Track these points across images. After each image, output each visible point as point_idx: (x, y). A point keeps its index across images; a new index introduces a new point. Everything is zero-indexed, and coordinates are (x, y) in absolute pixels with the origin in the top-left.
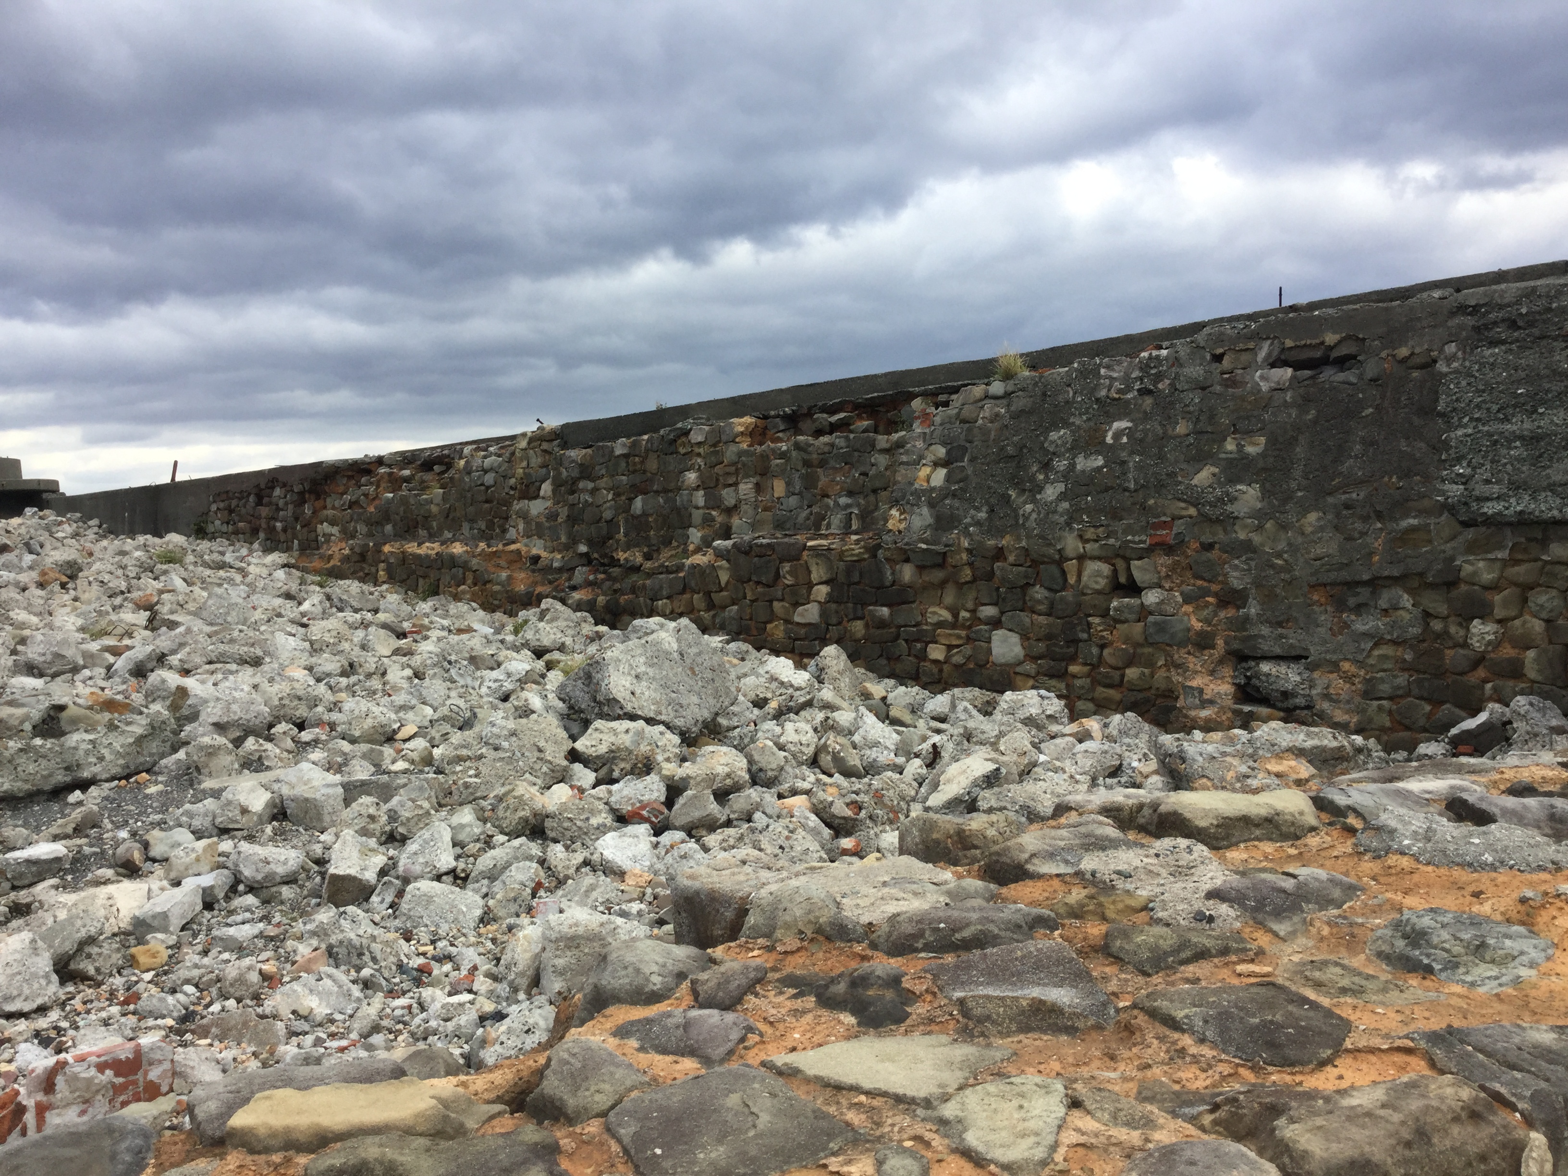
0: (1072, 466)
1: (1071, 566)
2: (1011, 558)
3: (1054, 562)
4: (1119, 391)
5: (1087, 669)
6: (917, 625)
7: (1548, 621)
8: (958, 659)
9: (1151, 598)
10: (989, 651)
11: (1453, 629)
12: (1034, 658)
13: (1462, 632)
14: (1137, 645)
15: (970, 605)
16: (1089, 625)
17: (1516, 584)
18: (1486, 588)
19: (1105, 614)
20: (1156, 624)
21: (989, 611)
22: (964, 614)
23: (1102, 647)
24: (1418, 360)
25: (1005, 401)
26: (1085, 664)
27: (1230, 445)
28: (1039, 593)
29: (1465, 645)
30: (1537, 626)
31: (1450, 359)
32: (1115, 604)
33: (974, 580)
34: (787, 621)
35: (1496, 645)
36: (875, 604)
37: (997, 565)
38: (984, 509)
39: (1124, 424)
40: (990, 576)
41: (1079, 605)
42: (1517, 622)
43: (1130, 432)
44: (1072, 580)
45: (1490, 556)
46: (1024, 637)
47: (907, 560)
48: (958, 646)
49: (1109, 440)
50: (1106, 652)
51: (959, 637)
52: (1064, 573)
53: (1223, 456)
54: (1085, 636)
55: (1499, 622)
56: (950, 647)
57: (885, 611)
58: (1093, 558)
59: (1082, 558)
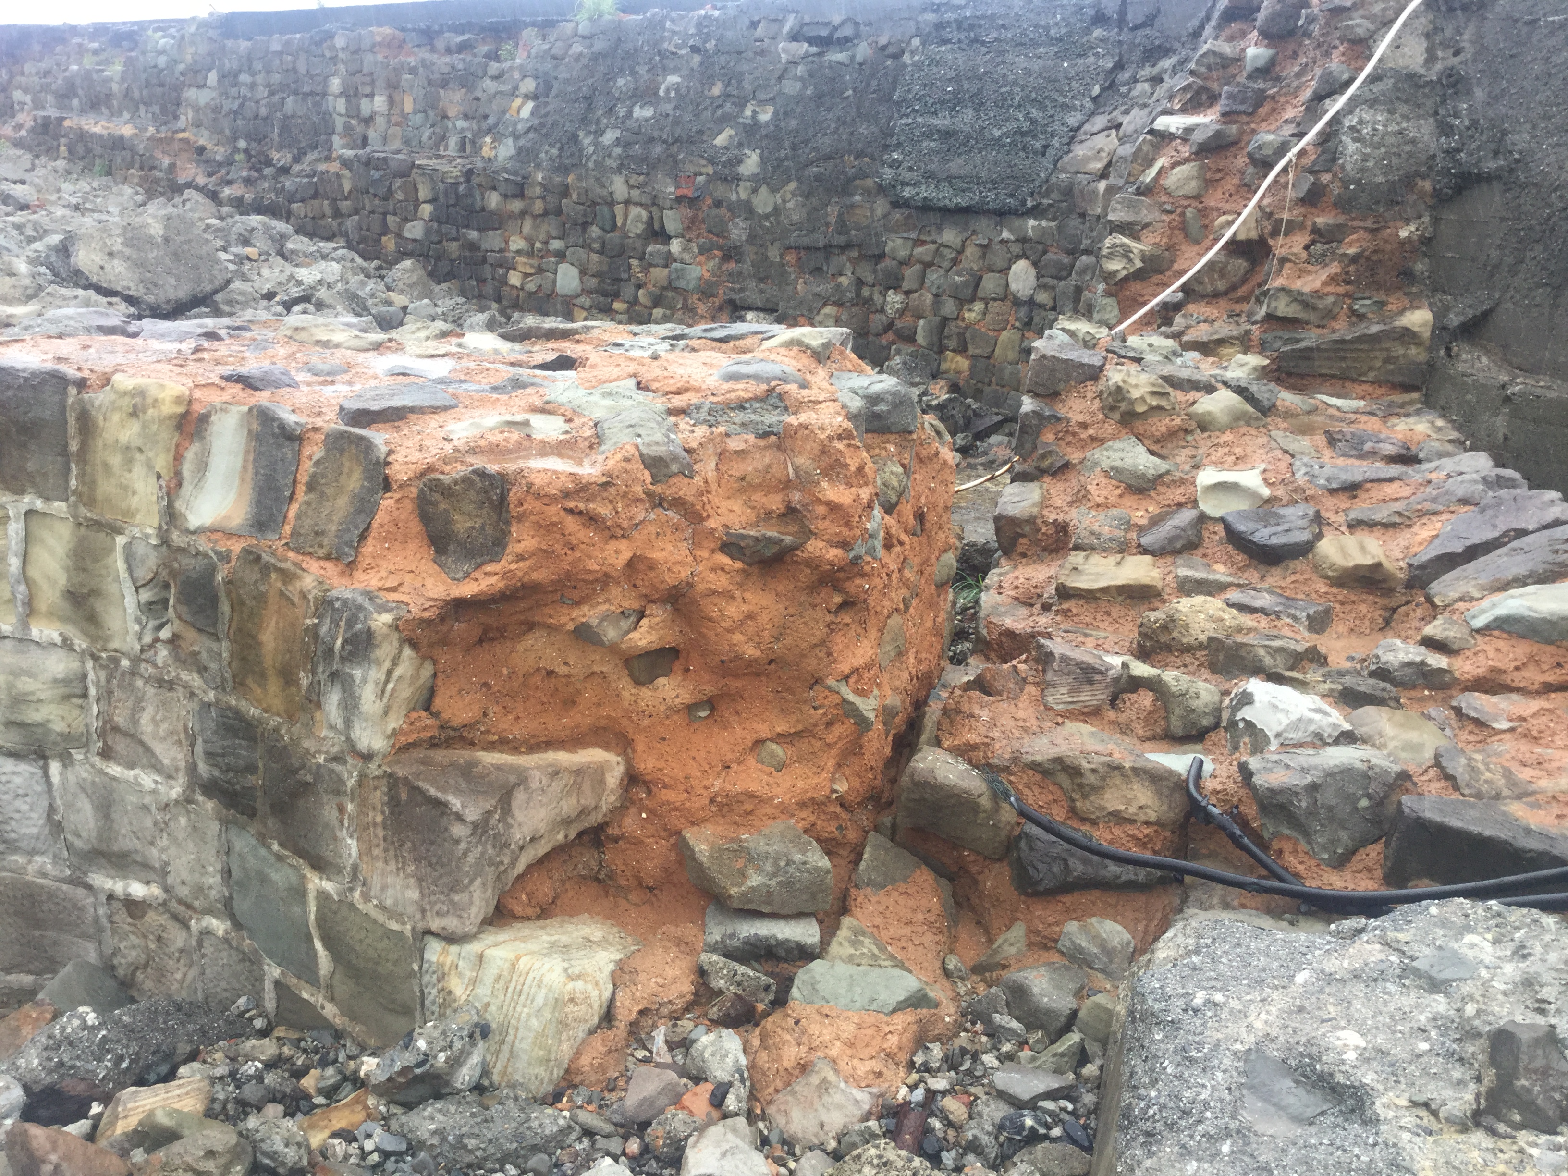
0: (630, 113)
1: (619, 210)
2: (575, 196)
3: (606, 203)
4: (676, 46)
5: (625, 306)
6: (501, 251)
7: (936, 296)
8: (531, 287)
9: (675, 246)
10: (554, 282)
11: (877, 297)
12: (589, 292)
13: (881, 300)
14: (664, 288)
15: (542, 236)
16: (630, 267)
17: (920, 262)
18: (901, 263)
19: (642, 259)
20: (676, 270)
21: (556, 245)
22: (538, 245)
23: (639, 287)
24: (891, 50)
25: (588, 42)
26: (624, 302)
27: (748, 112)
28: (595, 231)
29: (882, 311)
30: (928, 298)
31: (913, 53)
32: (649, 249)
33: (546, 213)
34: (399, 235)
35: (902, 313)
36: (467, 227)
37: (564, 201)
38: (558, 145)
39: (673, 79)
40: (559, 212)
41: (623, 246)
42: (916, 295)
43: (677, 88)
44: (619, 224)
45: (905, 235)
46: (583, 272)
47: (494, 188)
48: (531, 275)
49: (661, 93)
50: (641, 292)
51: (532, 266)
52: (614, 217)
53: (741, 120)
54: (624, 276)
55: (905, 293)
56: (526, 275)
57: (473, 234)
58: (636, 204)
59: (627, 202)
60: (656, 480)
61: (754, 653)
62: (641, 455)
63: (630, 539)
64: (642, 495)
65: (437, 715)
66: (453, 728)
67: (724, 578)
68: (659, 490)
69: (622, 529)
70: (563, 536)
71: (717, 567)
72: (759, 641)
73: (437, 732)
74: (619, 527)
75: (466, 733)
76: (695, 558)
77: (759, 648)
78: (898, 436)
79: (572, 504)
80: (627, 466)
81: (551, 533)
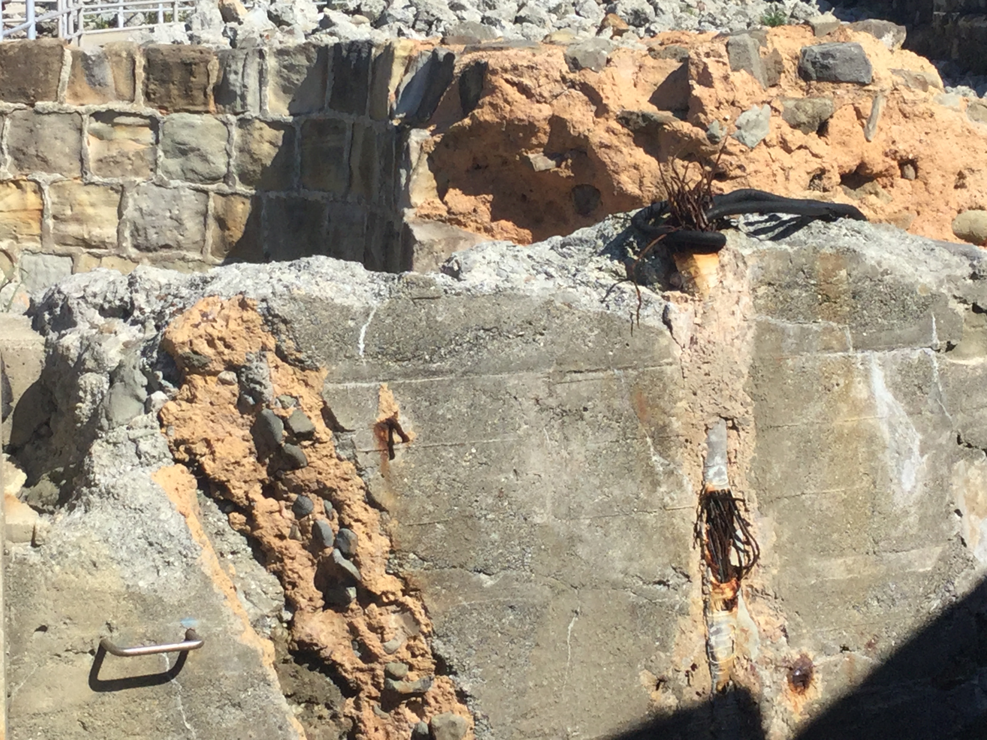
60: (572, 71)
61: (637, 192)
62: (565, 55)
63: (550, 104)
64: (559, 79)
65: (446, 203)
66: (453, 214)
67: (613, 138)
68: (571, 76)
69: (543, 97)
70: (503, 95)
71: (609, 130)
72: (641, 185)
73: (445, 214)
74: (541, 95)
75: (461, 218)
76: (594, 123)
77: (640, 189)
78: (849, 85)
79: (508, 76)
80: (549, 59)
81: (495, 93)
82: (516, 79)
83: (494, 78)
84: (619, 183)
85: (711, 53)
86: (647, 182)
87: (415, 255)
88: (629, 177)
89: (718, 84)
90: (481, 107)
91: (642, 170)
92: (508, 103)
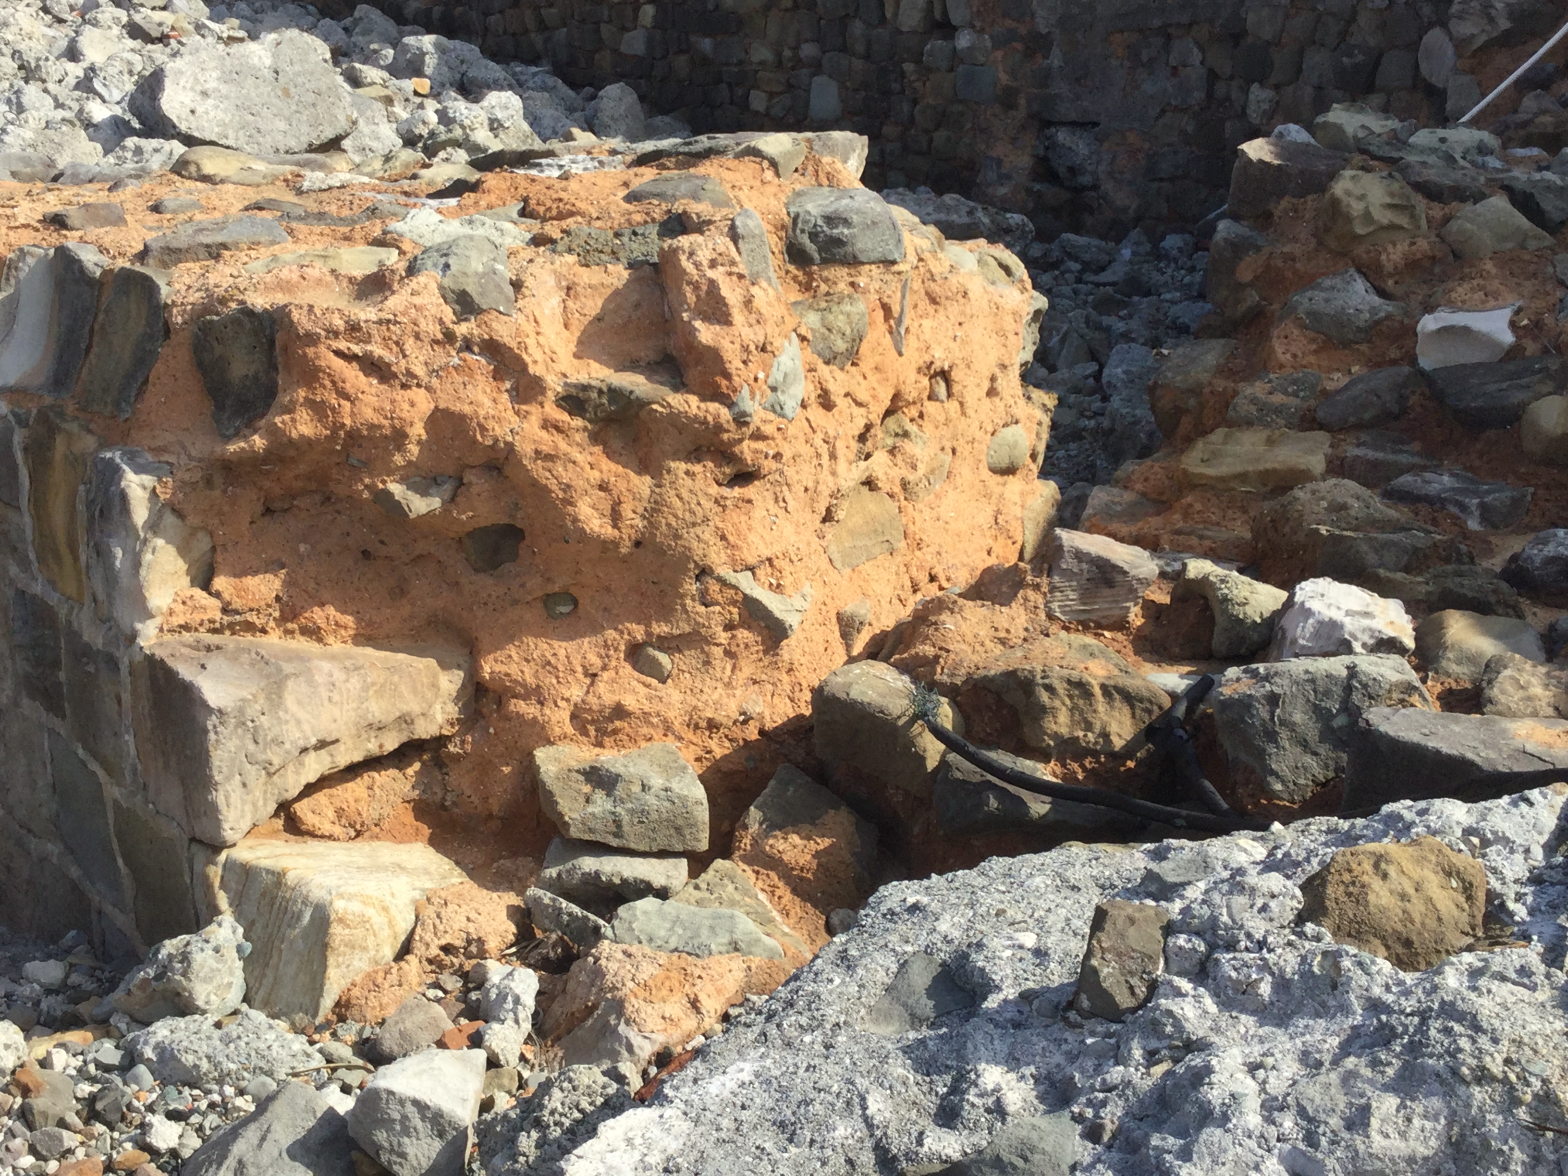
5: (898, 130)
6: (740, 63)
8: (777, 111)
9: (963, 40)
10: (808, 103)
11: (1235, 94)
12: (851, 115)
13: (1242, 97)
14: (948, 101)
15: (792, 40)
16: (903, 74)
17: (1295, 40)
18: (1268, 44)
19: (918, 61)
20: (965, 75)
21: (808, 50)
22: (787, 53)
23: (914, 102)
26: (897, 124)
28: (857, 27)
29: (1243, 115)
32: (928, 47)
33: (796, 6)
34: (615, 51)
35: (1270, 116)
36: (699, 33)
41: (894, 46)
42: (1290, 89)
44: (888, 15)
46: (844, 86)
48: (778, 94)
50: (917, 109)
51: (779, 82)
52: (881, 3)
54: (896, 86)
55: (1277, 87)
56: (772, 95)
57: (706, 44)
60: (461, 318)
61: (608, 531)
62: (441, 288)
63: (428, 389)
64: (440, 336)
65: (217, 595)
66: (237, 612)
67: (559, 438)
68: (462, 329)
69: (415, 376)
70: (334, 383)
71: (547, 425)
72: (616, 517)
73: (218, 615)
74: (410, 374)
75: (252, 618)
76: (517, 413)
77: (615, 526)
78: (873, 267)
79: (342, 345)
80: (417, 300)
81: (318, 379)
82: (357, 349)
83: (310, 351)
84: (575, 520)
85: (720, 260)
86: (626, 510)
87: (212, 736)
88: (593, 507)
89: (738, 316)
90: (289, 409)
91: (615, 493)
92: (347, 397)
